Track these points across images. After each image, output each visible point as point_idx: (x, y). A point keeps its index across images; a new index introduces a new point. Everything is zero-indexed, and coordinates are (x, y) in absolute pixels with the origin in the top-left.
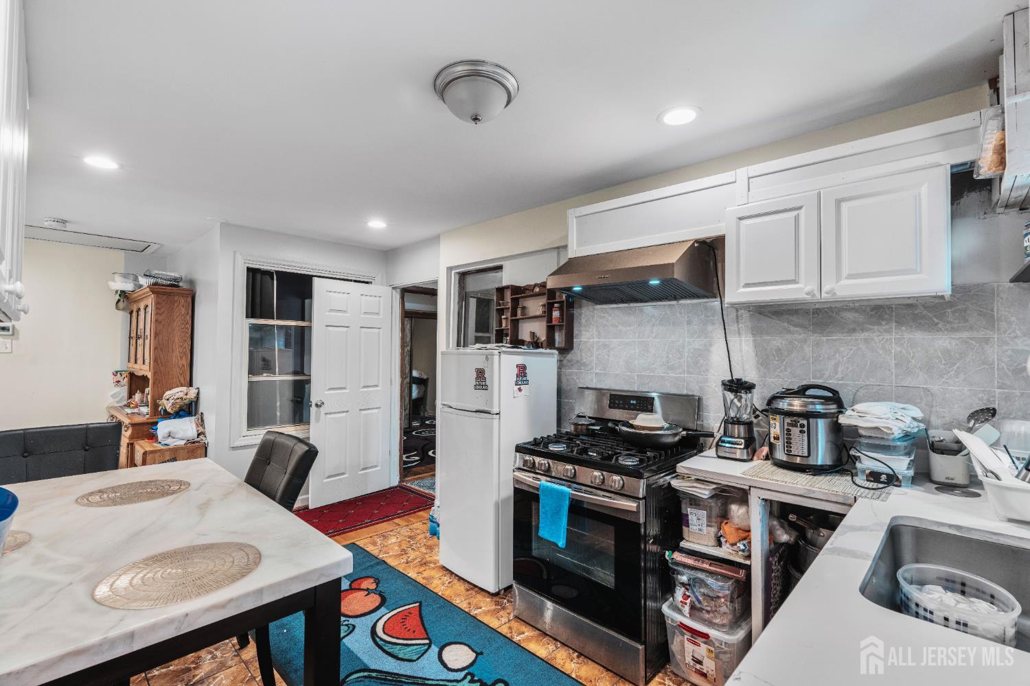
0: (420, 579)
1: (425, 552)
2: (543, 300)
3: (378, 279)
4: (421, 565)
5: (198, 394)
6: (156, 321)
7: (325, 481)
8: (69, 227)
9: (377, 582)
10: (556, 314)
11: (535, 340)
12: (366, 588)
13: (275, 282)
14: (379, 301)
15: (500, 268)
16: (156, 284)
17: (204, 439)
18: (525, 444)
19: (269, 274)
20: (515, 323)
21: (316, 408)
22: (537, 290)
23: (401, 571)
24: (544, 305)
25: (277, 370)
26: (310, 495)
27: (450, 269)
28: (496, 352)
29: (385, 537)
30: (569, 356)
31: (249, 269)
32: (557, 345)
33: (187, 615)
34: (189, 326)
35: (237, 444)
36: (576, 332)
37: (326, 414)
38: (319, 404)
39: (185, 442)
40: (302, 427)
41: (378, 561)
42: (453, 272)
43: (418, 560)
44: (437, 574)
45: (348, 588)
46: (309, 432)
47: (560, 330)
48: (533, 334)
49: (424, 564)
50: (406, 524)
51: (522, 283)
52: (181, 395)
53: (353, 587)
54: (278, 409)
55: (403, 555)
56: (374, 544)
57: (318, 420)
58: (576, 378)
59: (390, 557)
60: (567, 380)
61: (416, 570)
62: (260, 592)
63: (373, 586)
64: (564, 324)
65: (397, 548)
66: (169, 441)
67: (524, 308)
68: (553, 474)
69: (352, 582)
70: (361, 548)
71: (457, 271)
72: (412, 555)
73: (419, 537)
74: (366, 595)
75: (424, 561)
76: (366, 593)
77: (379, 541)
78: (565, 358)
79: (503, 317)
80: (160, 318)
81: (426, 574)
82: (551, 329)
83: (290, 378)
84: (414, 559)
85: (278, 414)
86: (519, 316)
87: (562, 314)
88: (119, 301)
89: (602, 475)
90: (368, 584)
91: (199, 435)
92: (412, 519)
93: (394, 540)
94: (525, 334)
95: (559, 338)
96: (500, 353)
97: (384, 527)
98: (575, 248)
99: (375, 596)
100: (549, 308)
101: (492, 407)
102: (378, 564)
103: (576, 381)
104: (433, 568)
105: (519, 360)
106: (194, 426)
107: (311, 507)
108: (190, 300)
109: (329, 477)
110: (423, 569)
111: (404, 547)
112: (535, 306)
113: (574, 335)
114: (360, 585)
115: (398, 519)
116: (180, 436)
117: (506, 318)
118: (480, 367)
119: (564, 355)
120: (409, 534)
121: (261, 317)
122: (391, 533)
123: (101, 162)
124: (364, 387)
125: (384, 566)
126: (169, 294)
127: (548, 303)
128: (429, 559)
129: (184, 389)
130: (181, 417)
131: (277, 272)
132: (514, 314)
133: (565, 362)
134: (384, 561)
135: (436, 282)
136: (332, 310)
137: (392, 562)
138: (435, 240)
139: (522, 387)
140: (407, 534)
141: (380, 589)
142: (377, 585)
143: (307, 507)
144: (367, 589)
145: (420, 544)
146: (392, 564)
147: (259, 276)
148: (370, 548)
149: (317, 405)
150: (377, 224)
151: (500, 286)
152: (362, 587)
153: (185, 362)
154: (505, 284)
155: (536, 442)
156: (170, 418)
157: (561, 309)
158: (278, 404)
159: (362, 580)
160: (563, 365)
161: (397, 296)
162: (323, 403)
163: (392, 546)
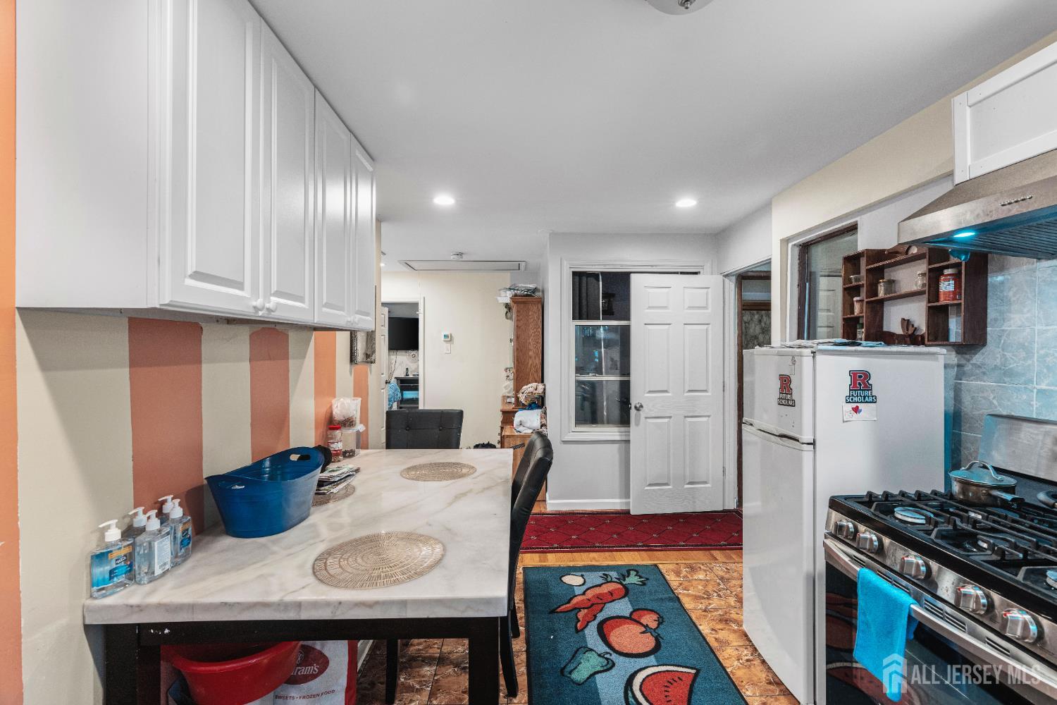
0: (711, 639)
1: (733, 604)
2: (922, 267)
3: (708, 267)
4: (721, 621)
5: (545, 389)
6: (517, 326)
7: (646, 488)
8: (465, 258)
9: (660, 621)
10: (947, 286)
11: (910, 332)
12: (645, 624)
13: (601, 283)
14: (707, 294)
15: (853, 229)
16: (516, 295)
17: (545, 430)
18: (847, 498)
19: (595, 276)
20: (877, 308)
21: (636, 411)
22: (914, 250)
23: (694, 618)
24: (923, 275)
25: (604, 370)
26: (631, 500)
27: (785, 241)
28: (808, 351)
29: (693, 569)
30: (978, 358)
31: (574, 273)
32: (953, 339)
33: (340, 603)
34: (540, 330)
35: (566, 438)
36: (991, 314)
37: (646, 418)
38: (638, 406)
39: (531, 431)
40: (623, 429)
41: (672, 595)
42: (790, 245)
43: (720, 612)
44: (735, 641)
45: (628, 615)
46: (629, 435)
47: (958, 314)
48: (906, 323)
49: (725, 620)
50: (725, 560)
51: (888, 243)
52: (531, 390)
53: (632, 617)
54: (605, 409)
55: (704, 598)
56: (678, 573)
57: (637, 424)
58: (992, 396)
59: (688, 595)
60: (973, 398)
61: (712, 624)
62: (403, 603)
63: (653, 625)
64: (962, 301)
65: (700, 587)
66: (521, 429)
67: (891, 282)
68: (888, 563)
69: (634, 611)
70: (661, 573)
71: (794, 243)
72: (715, 602)
73: (734, 582)
74: (641, 633)
75: (727, 617)
76: (643, 629)
77: (684, 571)
78: (969, 360)
79: (855, 299)
80: (520, 324)
81: (722, 635)
82: (938, 314)
83: (618, 378)
84: (716, 610)
85: (605, 413)
86: (881, 294)
87: (958, 285)
88: (507, 312)
89: (988, 596)
90: (650, 620)
91: (542, 426)
92: (734, 557)
93: (701, 576)
94: (893, 323)
95: (955, 326)
96: (813, 353)
97: (698, 556)
98: (969, 163)
99: (651, 637)
100: (934, 277)
101: (801, 433)
102: (670, 599)
103: (991, 403)
104: (735, 631)
105: (856, 363)
106: (539, 417)
107: (632, 513)
108: (540, 306)
109: (650, 485)
110: (720, 626)
111: (710, 589)
112: (911, 277)
113: (989, 320)
114: (641, 617)
115: (718, 552)
116: (528, 425)
117: (861, 301)
118: (786, 373)
119: (967, 356)
120: (723, 574)
121: (588, 318)
122: (702, 567)
123: (444, 200)
124: (690, 391)
125: (676, 605)
126: (524, 303)
127: (930, 270)
128: (734, 616)
129: (534, 385)
130: (532, 409)
131: (603, 273)
132: (873, 291)
133: (968, 368)
134: (678, 598)
135: (768, 262)
136: (650, 308)
137: (688, 604)
138: (764, 209)
139: (861, 406)
140: (721, 573)
141: (659, 631)
142: (659, 625)
143: (628, 512)
144: (646, 626)
145: (731, 592)
146: (687, 606)
147: (584, 279)
148: (671, 578)
149: (636, 407)
150: (686, 203)
151: (852, 253)
152: (642, 621)
153: (538, 361)
154: (860, 248)
155: (869, 499)
156: (525, 409)
157: (957, 277)
158: (605, 403)
159: (646, 612)
160: (964, 373)
161: (731, 285)
162: (642, 406)
163: (697, 582)
